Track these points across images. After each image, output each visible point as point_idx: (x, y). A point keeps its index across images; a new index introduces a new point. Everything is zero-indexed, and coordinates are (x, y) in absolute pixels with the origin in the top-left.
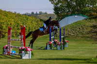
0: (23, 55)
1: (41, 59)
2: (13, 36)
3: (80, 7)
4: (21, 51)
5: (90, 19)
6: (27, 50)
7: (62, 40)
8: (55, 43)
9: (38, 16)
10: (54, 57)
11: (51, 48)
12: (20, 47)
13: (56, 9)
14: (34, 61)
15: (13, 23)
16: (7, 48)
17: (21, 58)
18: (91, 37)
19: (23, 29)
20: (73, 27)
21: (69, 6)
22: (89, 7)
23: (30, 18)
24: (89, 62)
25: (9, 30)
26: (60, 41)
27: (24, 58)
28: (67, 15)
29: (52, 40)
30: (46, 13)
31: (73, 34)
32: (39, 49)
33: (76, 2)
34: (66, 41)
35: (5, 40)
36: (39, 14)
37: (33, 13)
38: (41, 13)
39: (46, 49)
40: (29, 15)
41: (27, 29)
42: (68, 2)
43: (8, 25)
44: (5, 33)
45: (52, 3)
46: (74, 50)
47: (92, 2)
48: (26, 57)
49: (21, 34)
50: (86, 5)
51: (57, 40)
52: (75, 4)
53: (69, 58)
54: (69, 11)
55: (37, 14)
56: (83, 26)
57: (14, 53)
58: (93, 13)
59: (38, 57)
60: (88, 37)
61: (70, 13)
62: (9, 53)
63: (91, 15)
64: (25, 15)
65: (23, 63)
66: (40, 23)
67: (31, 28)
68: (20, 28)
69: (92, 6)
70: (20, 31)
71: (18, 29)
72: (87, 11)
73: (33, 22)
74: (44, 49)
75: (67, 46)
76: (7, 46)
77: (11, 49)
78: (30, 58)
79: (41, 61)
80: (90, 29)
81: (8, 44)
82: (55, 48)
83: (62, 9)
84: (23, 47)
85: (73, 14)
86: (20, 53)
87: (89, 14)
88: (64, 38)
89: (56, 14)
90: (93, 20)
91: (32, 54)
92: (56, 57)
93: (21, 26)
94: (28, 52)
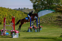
0: (13, 36)
1: (25, 38)
2: (7, 23)
3: (49, 4)
4: (12, 33)
5: (56, 12)
6: (16, 32)
7: (38, 26)
8: (34, 27)
9: (23, 10)
10: (33, 37)
11: (31, 31)
12: (11, 31)
13: (34, 6)
14: (20, 39)
15: (7, 15)
16: (3, 31)
17: (12, 37)
18: (57, 24)
19: (13, 19)
20: (45, 17)
21: (42, 4)
22: (55, 4)
23: (18, 11)
24: (55, 40)
25: (5, 19)
26: (37, 26)
27: (14, 37)
28: (41, 10)
29: (32, 26)
30: (28, 9)
31: (45, 22)
32: (23, 31)
33: (47, 1)
34: (41, 26)
35: (2, 26)
36: (23, 9)
37: (19, 8)
38: (24, 9)
39: (28, 31)
40: (17, 10)
41: (16, 19)
42: (42, 2)
43: (3, 16)
44: (2, 21)
45: (32, 2)
46: (46, 32)
47: (57, 1)
48: (15, 37)
49: (12, 22)
50: (53, 3)
51: (35, 26)
52: (46, 2)
53: (42, 37)
54: (43, 7)
55: (22, 9)
56: (52, 17)
57: (7, 34)
58: (58, 9)
59: (23, 37)
60: (55, 24)
61: (43, 8)
62: (4, 34)
63: (57, 10)
64: (15, 9)
65: (13, 40)
66: (24, 15)
67: (18, 18)
68: (11, 18)
69: (57, 4)
70: (11, 20)
71: (10, 19)
72: (54, 7)
73: (20, 14)
74: (27, 32)
75: (41, 29)
76: (3, 29)
77: (6, 32)
78: (18, 37)
79: (25, 39)
80: (56, 19)
81: (4, 28)
82: (34, 31)
83: (38, 6)
84: (14, 31)
85: (45, 9)
86: (11, 34)
87: (55, 9)
88: (39, 25)
89: (34, 9)
90: (58, 13)
91: (19, 35)
92: (34, 37)
93: (12, 17)
94: (17, 34)
